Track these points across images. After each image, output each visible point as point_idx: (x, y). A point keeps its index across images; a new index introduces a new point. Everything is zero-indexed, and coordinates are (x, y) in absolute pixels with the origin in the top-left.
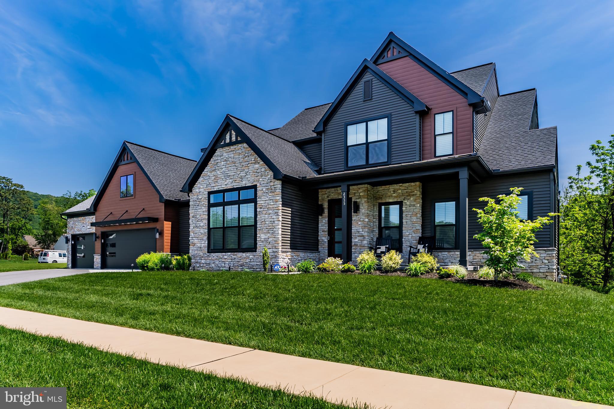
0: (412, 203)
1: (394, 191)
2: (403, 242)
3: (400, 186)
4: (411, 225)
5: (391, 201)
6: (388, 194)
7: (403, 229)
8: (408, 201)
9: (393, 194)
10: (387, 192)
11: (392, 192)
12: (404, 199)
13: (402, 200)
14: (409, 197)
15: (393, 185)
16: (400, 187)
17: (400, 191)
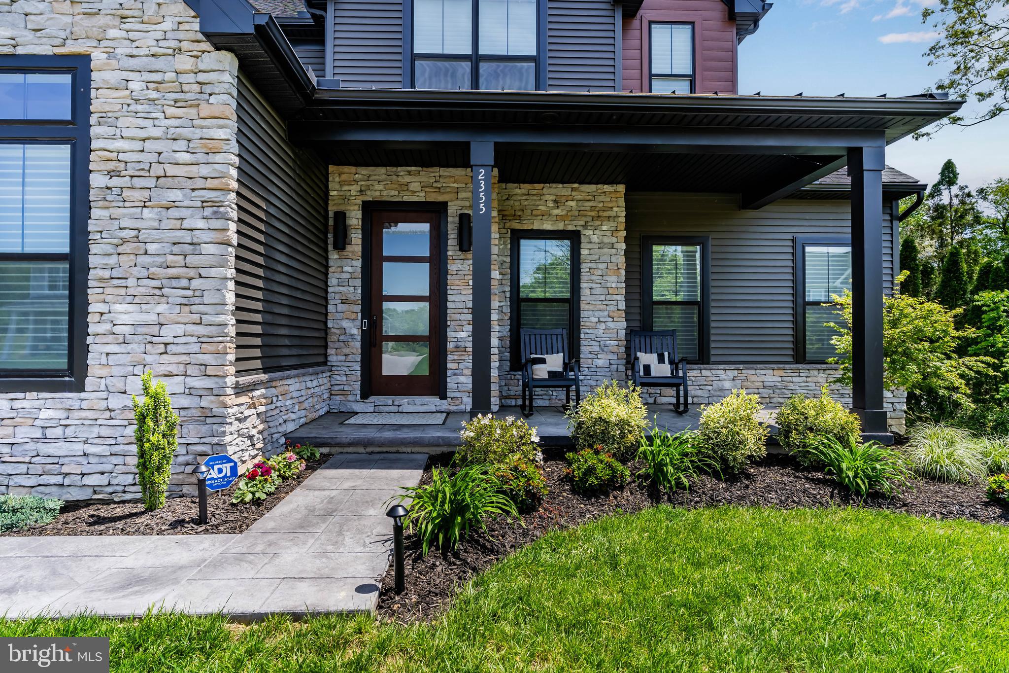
0: (606, 240)
1: (555, 201)
2: (583, 342)
3: (573, 190)
4: (603, 298)
5: (548, 226)
6: (540, 208)
7: (582, 306)
8: (597, 232)
9: (553, 208)
10: (538, 203)
11: (551, 204)
12: (585, 226)
13: (578, 228)
14: (598, 223)
15: (554, 185)
16: (574, 193)
17: (573, 204)
